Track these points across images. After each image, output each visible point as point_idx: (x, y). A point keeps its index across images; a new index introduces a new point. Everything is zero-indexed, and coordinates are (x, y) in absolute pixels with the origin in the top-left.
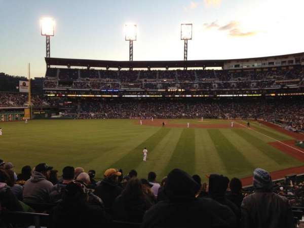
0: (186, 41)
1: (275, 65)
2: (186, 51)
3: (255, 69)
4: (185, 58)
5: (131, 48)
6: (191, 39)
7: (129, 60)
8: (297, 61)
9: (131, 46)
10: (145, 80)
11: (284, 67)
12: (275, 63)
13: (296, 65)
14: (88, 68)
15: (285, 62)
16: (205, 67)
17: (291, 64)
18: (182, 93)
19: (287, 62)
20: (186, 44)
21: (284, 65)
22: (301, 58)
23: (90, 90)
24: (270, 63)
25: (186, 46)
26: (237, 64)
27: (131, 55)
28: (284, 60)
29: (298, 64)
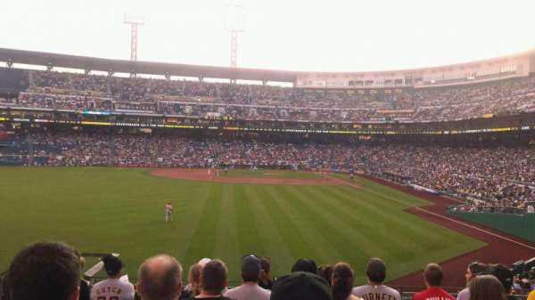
0: (234, 35)
4: (232, 63)
7: (129, 59)
8: (407, 81)
9: (134, 34)
11: (400, 88)
12: (375, 83)
13: (406, 88)
14: (49, 69)
15: (390, 81)
17: (398, 85)
18: (230, 123)
19: (393, 82)
20: (234, 39)
21: (389, 85)
23: (55, 111)
24: (367, 82)
28: (389, 78)
29: (409, 85)
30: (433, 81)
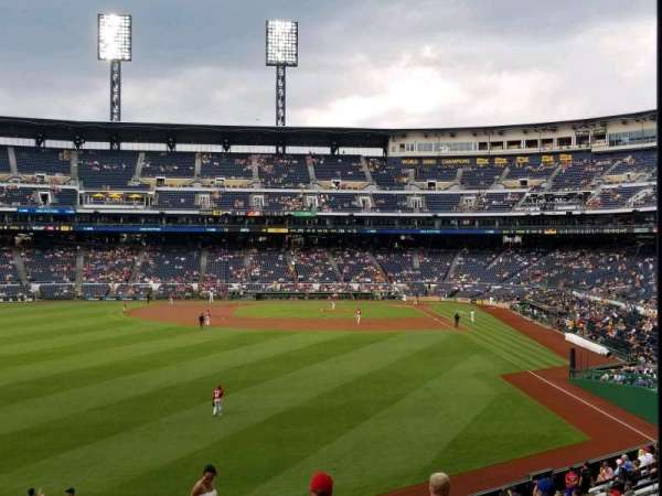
2: (281, 98)
3: (472, 158)
4: (278, 118)
5: (116, 83)
6: (295, 65)
10: (160, 182)
11: (548, 154)
16: (337, 147)
19: (555, 141)
22: (591, 133)
24: (511, 143)
25: (281, 84)
27: (115, 103)
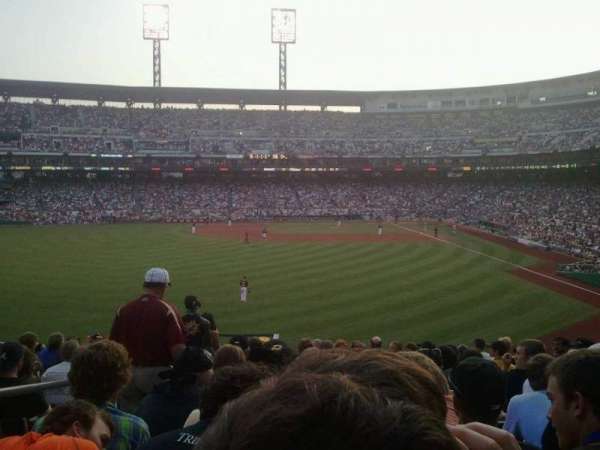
0: (283, 47)
1: (468, 106)
2: (283, 68)
3: (428, 114)
4: (281, 83)
5: (157, 57)
6: (294, 42)
7: (151, 85)
8: (510, 99)
9: (157, 52)
10: (194, 133)
11: (485, 110)
12: (467, 103)
13: (508, 108)
15: (486, 100)
16: (326, 106)
18: (281, 163)
19: (490, 101)
20: (283, 53)
21: (485, 106)
23: (66, 155)
24: (458, 103)
25: (283, 58)
26: (391, 101)
27: (157, 73)
28: (486, 97)
29: (512, 104)
30: (543, 99)
